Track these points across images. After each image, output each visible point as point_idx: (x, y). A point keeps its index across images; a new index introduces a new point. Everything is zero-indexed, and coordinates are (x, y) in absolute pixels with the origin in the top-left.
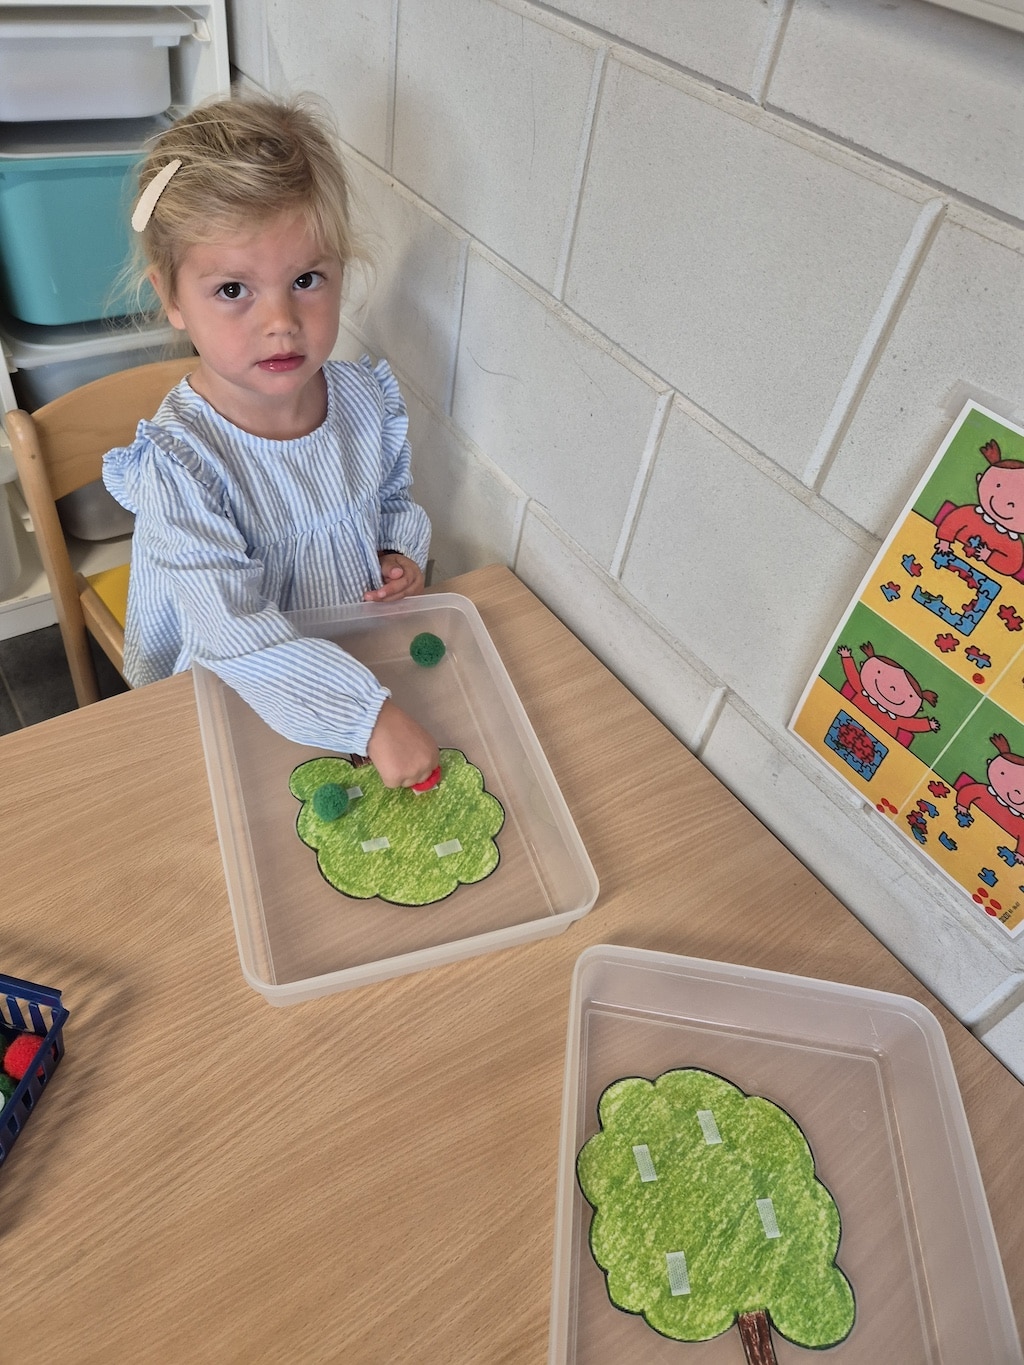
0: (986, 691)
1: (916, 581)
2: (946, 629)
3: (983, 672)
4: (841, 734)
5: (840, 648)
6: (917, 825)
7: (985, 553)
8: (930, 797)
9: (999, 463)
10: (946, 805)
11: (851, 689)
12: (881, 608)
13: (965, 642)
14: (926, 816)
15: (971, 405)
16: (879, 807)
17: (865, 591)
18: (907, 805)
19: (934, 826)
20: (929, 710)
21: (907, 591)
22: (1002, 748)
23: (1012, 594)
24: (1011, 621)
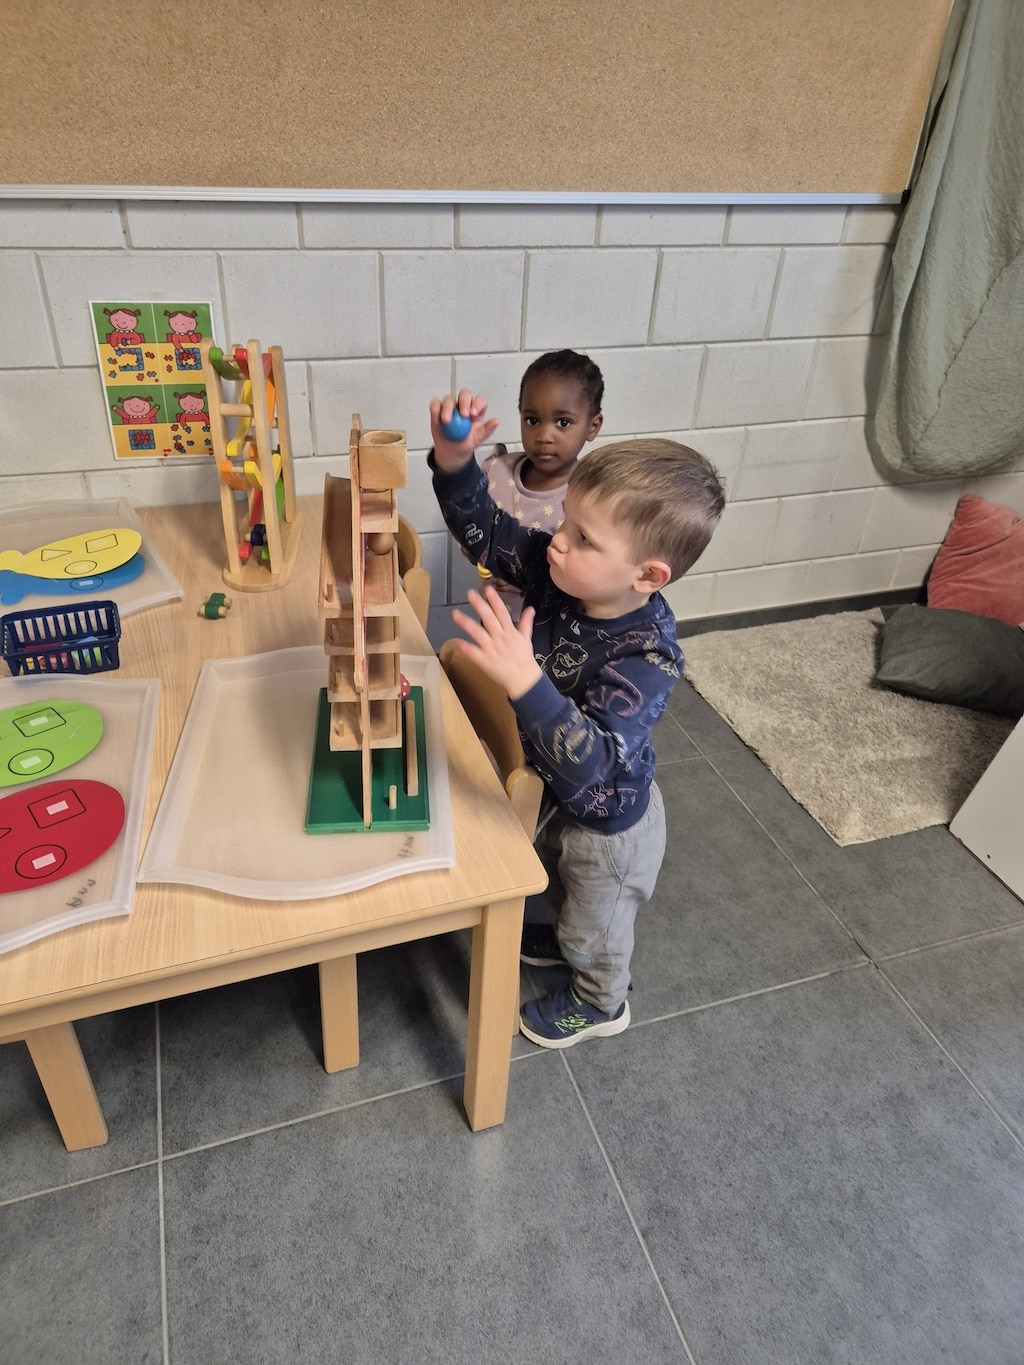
0: (162, 382)
1: (118, 365)
2: (137, 373)
3: (156, 377)
4: (135, 440)
5: (112, 408)
6: (179, 448)
8: (175, 433)
9: (111, 314)
10: (181, 431)
11: (126, 420)
12: (114, 382)
13: (145, 372)
14: (179, 441)
15: (90, 302)
16: (165, 455)
17: (106, 381)
18: (171, 444)
19: (183, 441)
20: (153, 404)
21: (117, 371)
22: (179, 396)
23: (145, 348)
24: (151, 356)
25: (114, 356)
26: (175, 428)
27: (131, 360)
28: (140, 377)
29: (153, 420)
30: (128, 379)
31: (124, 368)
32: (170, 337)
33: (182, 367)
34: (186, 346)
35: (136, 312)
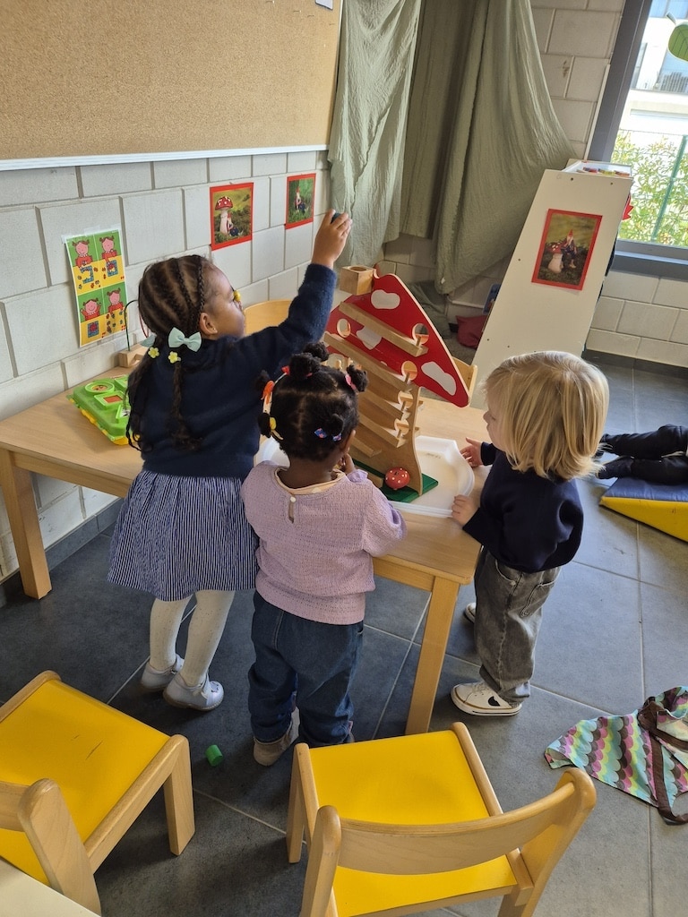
0: (103, 287)
1: (82, 280)
2: (91, 283)
3: (100, 284)
4: (90, 331)
6: (109, 330)
7: (86, 263)
8: (108, 320)
9: (76, 245)
10: (110, 318)
11: (87, 317)
13: (94, 282)
16: (103, 337)
17: (77, 292)
18: (106, 328)
19: (111, 326)
20: (98, 303)
21: (82, 284)
22: (109, 294)
23: (93, 265)
24: (96, 270)
25: (80, 274)
26: (107, 317)
27: (86, 275)
28: (92, 286)
29: (98, 314)
30: (87, 289)
31: (85, 281)
32: (104, 256)
33: (110, 274)
34: (111, 259)
35: (86, 242)
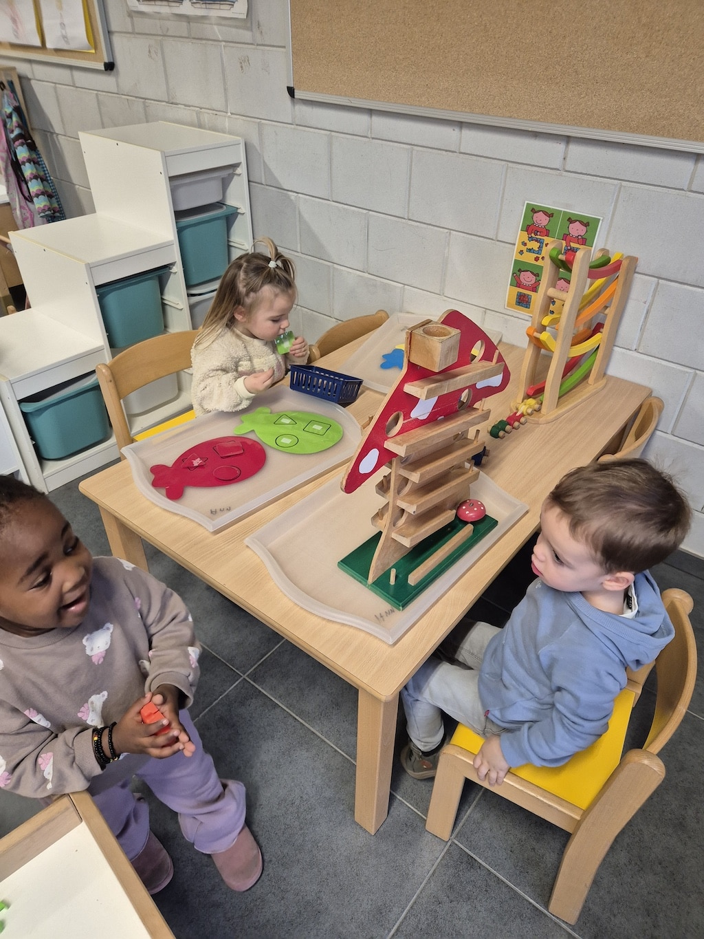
1: (526, 247)
2: (536, 255)
4: (520, 299)
5: (513, 274)
7: (539, 233)
9: (535, 213)
11: (519, 285)
12: (521, 258)
15: (526, 202)
17: (515, 256)
20: (538, 279)
21: (525, 251)
23: (547, 240)
27: (535, 245)
28: (537, 259)
29: (534, 289)
30: (529, 258)
31: (530, 250)
32: (566, 237)
34: (573, 245)
35: (550, 214)
